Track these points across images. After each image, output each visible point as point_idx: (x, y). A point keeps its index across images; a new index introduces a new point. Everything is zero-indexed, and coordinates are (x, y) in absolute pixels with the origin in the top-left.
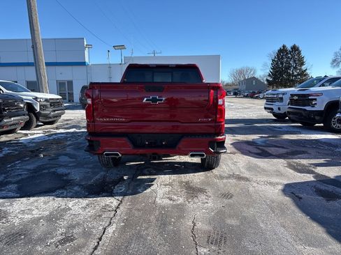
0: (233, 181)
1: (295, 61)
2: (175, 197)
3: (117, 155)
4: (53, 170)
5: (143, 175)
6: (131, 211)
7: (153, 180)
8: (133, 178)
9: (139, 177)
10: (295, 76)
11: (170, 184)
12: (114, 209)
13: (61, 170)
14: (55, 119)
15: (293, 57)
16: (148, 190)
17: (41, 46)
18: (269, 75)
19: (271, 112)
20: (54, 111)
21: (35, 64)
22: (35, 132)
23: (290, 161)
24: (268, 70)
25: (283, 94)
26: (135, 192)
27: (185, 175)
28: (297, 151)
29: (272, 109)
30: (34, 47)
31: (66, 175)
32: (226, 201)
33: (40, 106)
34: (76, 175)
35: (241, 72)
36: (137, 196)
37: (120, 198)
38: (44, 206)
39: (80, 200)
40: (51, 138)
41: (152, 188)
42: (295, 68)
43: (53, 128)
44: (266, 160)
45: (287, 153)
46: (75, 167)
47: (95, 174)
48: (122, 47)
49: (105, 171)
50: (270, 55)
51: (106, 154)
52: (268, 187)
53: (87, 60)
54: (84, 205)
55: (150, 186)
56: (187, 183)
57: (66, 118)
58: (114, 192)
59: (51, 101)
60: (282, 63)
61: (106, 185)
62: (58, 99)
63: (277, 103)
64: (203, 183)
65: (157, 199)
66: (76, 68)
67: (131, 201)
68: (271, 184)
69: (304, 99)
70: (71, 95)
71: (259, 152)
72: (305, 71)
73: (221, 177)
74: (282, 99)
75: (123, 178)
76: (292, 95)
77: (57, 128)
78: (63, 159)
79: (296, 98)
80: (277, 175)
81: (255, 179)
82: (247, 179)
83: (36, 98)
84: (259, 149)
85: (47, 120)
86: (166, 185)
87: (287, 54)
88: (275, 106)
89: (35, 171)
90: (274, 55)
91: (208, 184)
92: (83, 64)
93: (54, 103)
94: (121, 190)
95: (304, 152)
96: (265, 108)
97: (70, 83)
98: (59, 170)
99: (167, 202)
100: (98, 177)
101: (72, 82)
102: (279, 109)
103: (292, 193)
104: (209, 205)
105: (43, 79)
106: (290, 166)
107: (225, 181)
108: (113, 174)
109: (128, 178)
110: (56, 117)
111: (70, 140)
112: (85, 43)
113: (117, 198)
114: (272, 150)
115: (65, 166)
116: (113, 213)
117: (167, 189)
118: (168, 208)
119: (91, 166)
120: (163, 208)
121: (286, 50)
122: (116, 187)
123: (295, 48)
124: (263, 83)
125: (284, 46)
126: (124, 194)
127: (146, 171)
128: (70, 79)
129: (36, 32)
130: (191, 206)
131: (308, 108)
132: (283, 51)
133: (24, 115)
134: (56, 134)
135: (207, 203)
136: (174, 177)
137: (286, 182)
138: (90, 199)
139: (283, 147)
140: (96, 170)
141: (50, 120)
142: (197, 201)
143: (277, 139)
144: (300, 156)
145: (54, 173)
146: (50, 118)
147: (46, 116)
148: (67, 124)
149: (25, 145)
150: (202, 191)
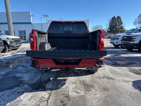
0: (106, 80)
1: (119, 23)
2: (79, 91)
3: (48, 68)
4: (14, 75)
5: (60, 77)
6: (56, 101)
7: (65, 80)
8: (55, 79)
9: (59, 78)
10: (119, 29)
11: (75, 83)
12: (47, 100)
13: (18, 75)
14: (17, 48)
15: (118, 21)
16: (64, 87)
17: (10, 14)
18: (108, 29)
19: (113, 44)
20: (17, 44)
21: (8, 23)
22: (8, 54)
23: (130, 68)
24: (108, 26)
25: (119, 36)
26: (57, 88)
27: (81, 77)
28: (130, 63)
29: (114, 43)
30: (7, 14)
31: (21, 78)
32: (106, 93)
33: (10, 42)
34: (26, 78)
35: (96, 27)
36: (58, 90)
37: (49, 92)
38: (7, 99)
39: (28, 93)
40: (15, 57)
41: (66, 85)
42: (119, 26)
43: (16, 52)
44: (118, 67)
45: (126, 64)
46: (26, 73)
47: (36, 76)
48: (47, 16)
49: (41, 75)
50: (109, 20)
51: (42, 68)
52: (125, 83)
53: (32, 22)
54: (30, 97)
55: (64, 84)
56: (83, 81)
57: (22, 47)
58: (46, 88)
59: (15, 39)
60: (113, 24)
61: (42, 84)
62: (18, 39)
63: (116, 40)
64: (91, 81)
65: (70, 93)
66: (27, 25)
67: (55, 94)
68: (126, 81)
69: (130, 38)
70: (25, 37)
71: (113, 63)
72: (123, 27)
73: (100, 78)
74: (118, 38)
75: (50, 79)
76: (124, 37)
77: (18, 52)
78: (20, 68)
79: (125, 38)
80: (127, 76)
81: (116, 79)
82: (113, 79)
83: (8, 38)
84: (112, 61)
85: (13, 48)
86: (73, 83)
87: (116, 19)
88: (115, 42)
89: (5, 75)
90: (110, 20)
91: (94, 82)
92: (30, 23)
93: (16, 41)
94: (50, 86)
95: (134, 63)
96: (110, 42)
97: (25, 32)
98: (17, 75)
99: (75, 94)
100: (37, 79)
101: (25, 31)
102: (117, 43)
103: (138, 87)
104: (98, 95)
105: (11, 29)
106: (131, 71)
107: (102, 80)
108: (45, 77)
109: (53, 79)
110: (18, 47)
111: (24, 58)
112: (31, 14)
113: (48, 91)
114: (118, 62)
115: (21, 72)
116: (46, 102)
117: (74, 86)
118: (76, 98)
119: (34, 72)
120: (74, 98)
121: (115, 18)
122: (47, 85)
123: (119, 17)
124: (106, 32)
125: (114, 17)
126: (51, 89)
127: (61, 75)
128: (24, 30)
129: (8, 8)
130: (88, 96)
131: (131, 42)
132: (114, 18)
133: (2, 46)
134: (17, 55)
135: (96, 94)
136: (76, 78)
137: (133, 80)
138: (33, 93)
139: (123, 61)
140: (36, 74)
141: (15, 48)
142: (91, 93)
143: (119, 56)
144: (133, 65)
145: (15, 76)
146: (15, 47)
147: (13, 47)
148: (23, 50)
149: (2, 61)
150: (92, 86)
